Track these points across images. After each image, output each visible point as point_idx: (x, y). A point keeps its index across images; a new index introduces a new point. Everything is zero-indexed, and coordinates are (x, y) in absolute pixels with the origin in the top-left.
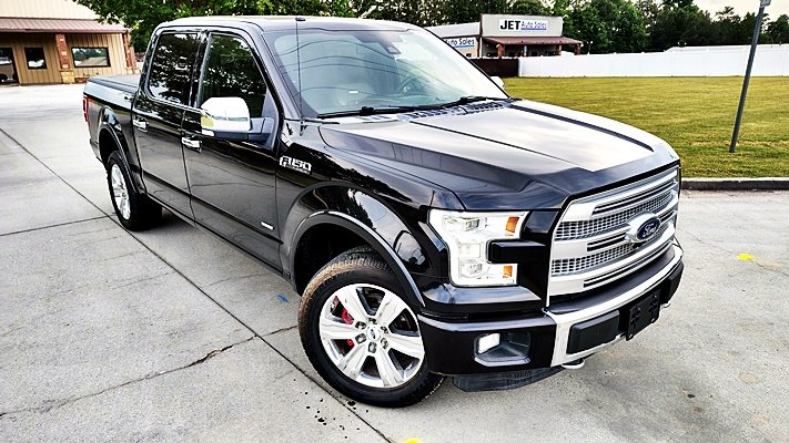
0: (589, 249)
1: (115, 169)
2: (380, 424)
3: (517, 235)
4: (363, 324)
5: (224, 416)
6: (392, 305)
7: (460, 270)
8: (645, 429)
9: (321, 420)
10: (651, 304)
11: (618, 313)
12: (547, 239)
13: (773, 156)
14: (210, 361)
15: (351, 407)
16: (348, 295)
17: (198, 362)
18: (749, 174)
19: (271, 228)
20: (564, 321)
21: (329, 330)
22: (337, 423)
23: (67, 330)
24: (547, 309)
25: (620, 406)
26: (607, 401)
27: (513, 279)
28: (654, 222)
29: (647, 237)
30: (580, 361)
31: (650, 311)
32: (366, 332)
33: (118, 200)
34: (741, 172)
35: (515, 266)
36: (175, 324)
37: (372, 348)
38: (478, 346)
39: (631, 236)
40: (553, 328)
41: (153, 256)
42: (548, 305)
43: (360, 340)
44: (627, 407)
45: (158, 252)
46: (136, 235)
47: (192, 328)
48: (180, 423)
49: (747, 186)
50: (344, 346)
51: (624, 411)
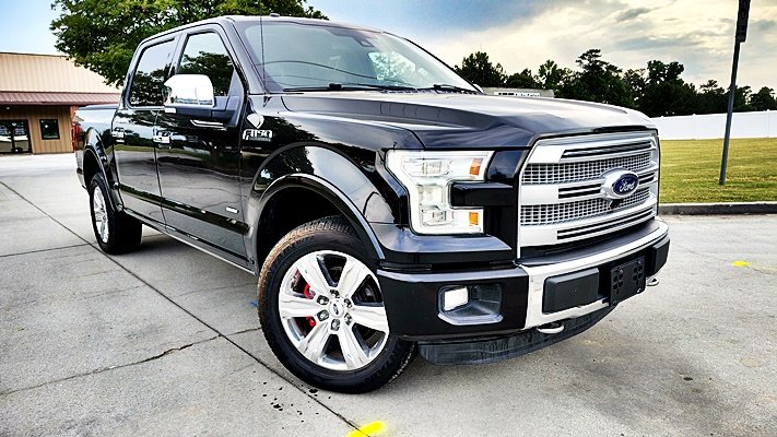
0: (560, 196)
1: (97, 191)
2: (342, 409)
3: (481, 177)
4: (326, 299)
5: (170, 403)
6: (355, 272)
7: (421, 218)
8: (637, 409)
9: (277, 406)
10: (635, 270)
11: (597, 271)
12: (514, 181)
13: (762, 186)
14: (164, 358)
15: (312, 395)
16: (309, 266)
17: (153, 358)
18: (740, 199)
19: (236, 211)
20: (538, 275)
21: (290, 306)
22: (294, 409)
23: (20, 334)
24: (518, 261)
25: (610, 390)
26: (595, 385)
27: (479, 228)
28: (631, 179)
29: (624, 192)
30: (559, 323)
31: (635, 278)
32: (329, 307)
33: (99, 225)
34: (732, 198)
35: (481, 212)
36: (135, 327)
37: (334, 325)
38: (443, 301)
39: (607, 189)
40: (525, 280)
41: (126, 274)
42: (519, 257)
43: (322, 316)
44: (617, 391)
45: (133, 270)
46: (113, 257)
47: (154, 330)
48: (121, 410)
49: (738, 210)
50: (305, 325)
51: (614, 395)
